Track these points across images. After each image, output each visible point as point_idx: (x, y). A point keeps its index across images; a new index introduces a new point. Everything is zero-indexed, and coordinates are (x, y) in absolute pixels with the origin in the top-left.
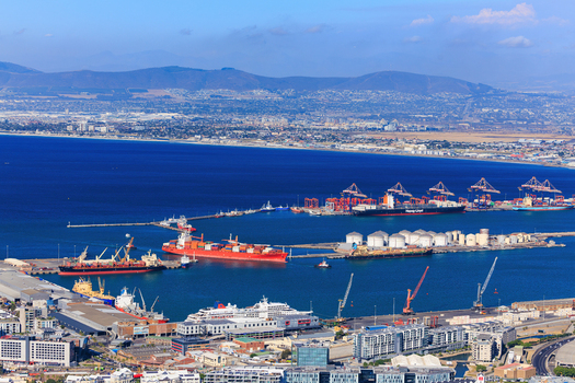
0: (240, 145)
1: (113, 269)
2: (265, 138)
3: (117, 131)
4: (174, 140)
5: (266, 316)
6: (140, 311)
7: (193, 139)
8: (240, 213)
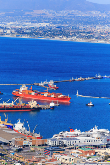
0: (84, 41)
1: (13, 109)
2: (97, 38)
3: (16, 33)
4: (47, 38)
5: (96, 136)
6: (27, 132)
7: (57, 38)
8: (83, 79)
